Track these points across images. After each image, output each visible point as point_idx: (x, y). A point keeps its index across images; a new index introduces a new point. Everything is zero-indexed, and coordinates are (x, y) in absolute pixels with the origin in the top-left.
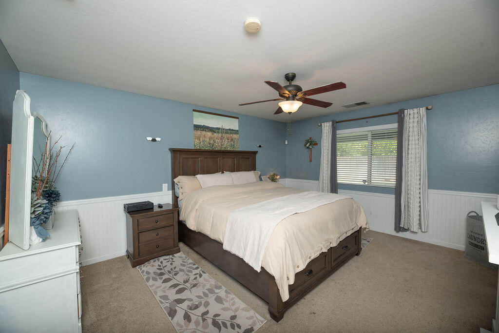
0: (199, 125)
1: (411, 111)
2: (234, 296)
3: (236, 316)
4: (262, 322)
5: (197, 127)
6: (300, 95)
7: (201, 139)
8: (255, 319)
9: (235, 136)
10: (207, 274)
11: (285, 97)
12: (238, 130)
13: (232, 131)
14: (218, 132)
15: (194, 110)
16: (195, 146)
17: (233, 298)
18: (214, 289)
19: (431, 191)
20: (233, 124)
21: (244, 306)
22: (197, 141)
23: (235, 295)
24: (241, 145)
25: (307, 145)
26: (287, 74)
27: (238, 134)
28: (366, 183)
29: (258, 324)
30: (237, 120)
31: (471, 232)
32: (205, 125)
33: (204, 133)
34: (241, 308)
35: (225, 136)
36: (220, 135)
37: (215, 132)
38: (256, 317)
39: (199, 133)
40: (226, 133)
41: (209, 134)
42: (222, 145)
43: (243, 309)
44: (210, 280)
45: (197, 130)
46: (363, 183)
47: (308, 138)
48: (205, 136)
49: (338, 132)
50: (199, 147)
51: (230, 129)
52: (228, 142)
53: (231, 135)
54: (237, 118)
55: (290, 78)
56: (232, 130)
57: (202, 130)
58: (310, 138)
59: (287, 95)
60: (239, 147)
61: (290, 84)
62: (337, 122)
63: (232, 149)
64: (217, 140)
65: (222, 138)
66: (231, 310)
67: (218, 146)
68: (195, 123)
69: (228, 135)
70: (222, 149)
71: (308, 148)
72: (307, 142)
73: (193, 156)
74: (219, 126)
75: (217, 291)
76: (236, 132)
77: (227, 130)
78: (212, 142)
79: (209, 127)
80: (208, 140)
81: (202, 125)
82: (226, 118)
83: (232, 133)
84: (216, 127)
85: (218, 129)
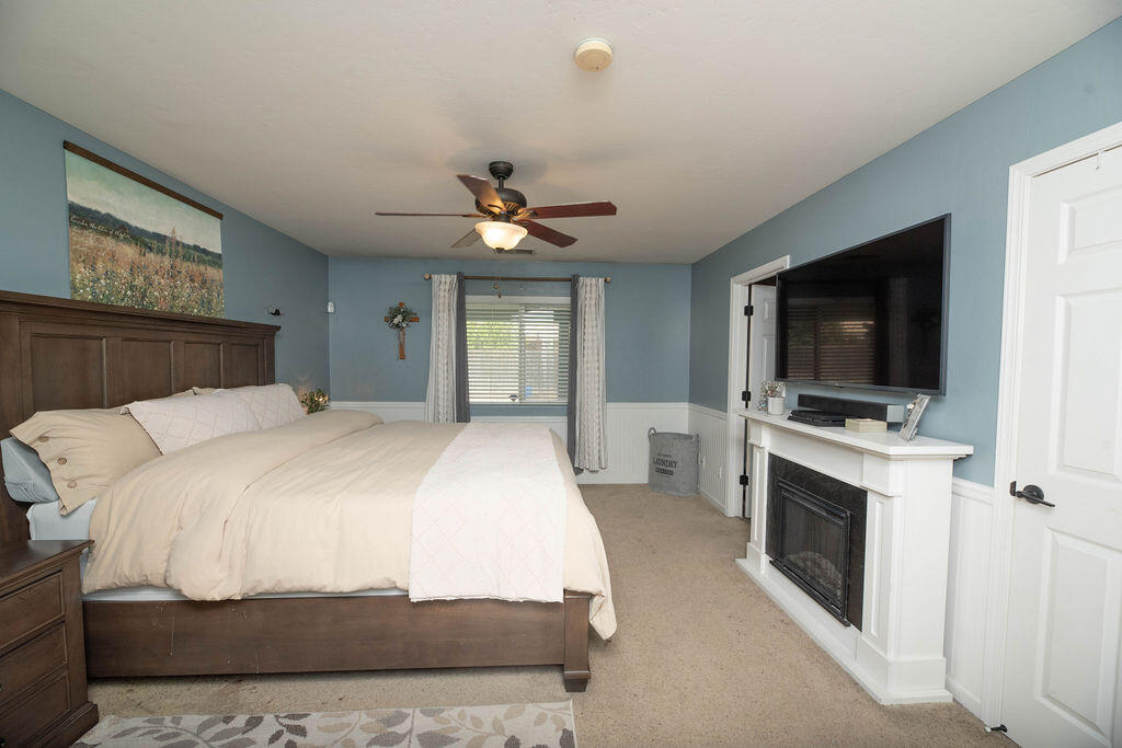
0: (89, 211)
1: (588, 281)
2: (458, 710)
3: (513, 738)
4: (567, 708)
5: (81, 217)
6: (522, 214)
7: (100, 265)
8: (550, 714)
9: (212, 273)
10: (315, 715)
11: (491, 213)
12: (220, 256)
13: (200, 254)
14: (161, 252)
15: (67, 145)
16: (74, 289)
17: (462, 716)
18: (390, 730)
19: (610, 405)
20: (205, 233)
21: (505, 711)
22: (82, 272)
23: (459, 705)
24: (233, 302)
25: (396, 321)
26: (495, 163)
27: (220, 266)
28: (517, 400)
29: (565, 717)
30: (216, 222)
31: (659, 454)
32: (112, 212)
33: (109, 243)
34: (501, 717)
35: (184, 266)
36: (167, 262)
37: (151, 249)
38: (550, 710)
39: (89, 240)
40: (186, 258)
41: (129, 251)
42: (174, 298)
43: (507, 717)
44: (345, 720)
45: (83, 227)
46: (510, 400)
47: (396, 304)
48: (113, 257)
49: (469, 298)
50: (93, 293)
51: (196, 248)
52: (193, 288)
53: (202, 268)
54: (219, 216)
55: (501, 171)
56: (203, 250)
57: (102, 233)
58: (401, 304)
59: (497, 210)
60: (226, 307)
61: (501, 185)
62: (466, 278)
63: (204, 314)
64: (156, 279)
65: (173, 274)
66: (489, 735)
67: (160, 298)
68: (71, 198)
69: (193, 267)
70: (175, 311)
71: (397, 326)
72: (394, 313)
73: (78, 331)
74: (164, 230)
75: (400, 729)
76: (215, 260)
77: (189, 246)
78: (139, 281)
79: (130, 227)
80: (124, 272)
81: (103, 211)
82: (184, 205)
83: (204, 262)
84: (151, 229)
85: (160, 238)
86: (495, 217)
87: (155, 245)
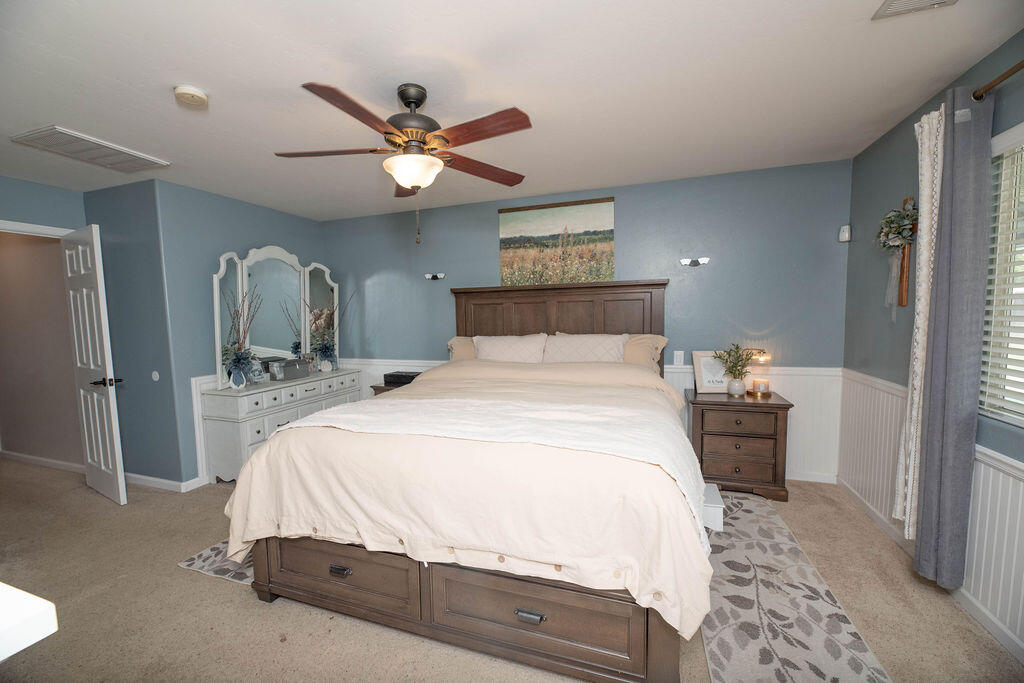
0: (511, 239)
5: (507, 243)
7: (515, 265)
9: (603, 247)
12: (612, 231)
13: (593, 236)
14: (556, 246)
15: (500, 211)
16: (503, 280)
22: (507, 271)
27: (611, 239)
30: (609, 206)
32: (523, 235)
33: (521, 252)
35: (573, 250)
36: (559, 251)
37: (547, 246)
39: (511, 253)
40: (577, 243)
41: (533, 252)
42: (565, 273)
45: (507, 248)
48: (523, 259)
50: (512, 282)
51: (586, 233)
52: (582, 264)
53: (592, 246)
54: (611, 199)
56: (595, 233)
57: (517, 247)
63: (592, 280)
64: (550, 264)
65: (564, 257)
67: (553, 277)
68: (502, 236)
69: (583, 248)
70: (565, 282)
74: (557, 231)
76: (606, 236)
77: (579, 235)
78: (539, 268)
79: (533, 238)
80: (529, 266)
81: (518, 236)
82: (575, 207)
83: (594, 241)
84: (547, 234)
85: (555, 237)
86: (406, 149)
87: (551, 242)
